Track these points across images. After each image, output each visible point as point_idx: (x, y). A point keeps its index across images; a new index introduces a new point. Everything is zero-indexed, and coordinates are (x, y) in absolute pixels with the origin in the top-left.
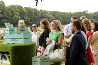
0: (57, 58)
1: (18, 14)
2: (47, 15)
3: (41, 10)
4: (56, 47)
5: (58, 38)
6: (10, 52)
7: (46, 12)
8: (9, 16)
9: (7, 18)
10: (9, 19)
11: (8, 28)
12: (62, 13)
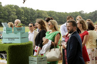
0: (54, 57)
1: (15, 13)
2: (43, 14)
3: (37, 10)
4: (53, 46)
5: (54, 37)
6: (7, 51)
7: (42, 12)
8: (5, 15)
9: (3, 18)
10: (6, 19)
11: (5, 28)
12: (59, 13)
